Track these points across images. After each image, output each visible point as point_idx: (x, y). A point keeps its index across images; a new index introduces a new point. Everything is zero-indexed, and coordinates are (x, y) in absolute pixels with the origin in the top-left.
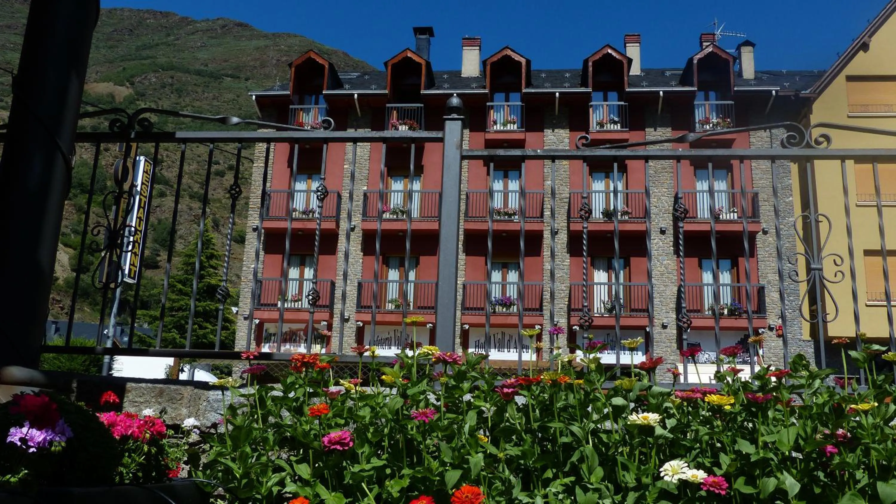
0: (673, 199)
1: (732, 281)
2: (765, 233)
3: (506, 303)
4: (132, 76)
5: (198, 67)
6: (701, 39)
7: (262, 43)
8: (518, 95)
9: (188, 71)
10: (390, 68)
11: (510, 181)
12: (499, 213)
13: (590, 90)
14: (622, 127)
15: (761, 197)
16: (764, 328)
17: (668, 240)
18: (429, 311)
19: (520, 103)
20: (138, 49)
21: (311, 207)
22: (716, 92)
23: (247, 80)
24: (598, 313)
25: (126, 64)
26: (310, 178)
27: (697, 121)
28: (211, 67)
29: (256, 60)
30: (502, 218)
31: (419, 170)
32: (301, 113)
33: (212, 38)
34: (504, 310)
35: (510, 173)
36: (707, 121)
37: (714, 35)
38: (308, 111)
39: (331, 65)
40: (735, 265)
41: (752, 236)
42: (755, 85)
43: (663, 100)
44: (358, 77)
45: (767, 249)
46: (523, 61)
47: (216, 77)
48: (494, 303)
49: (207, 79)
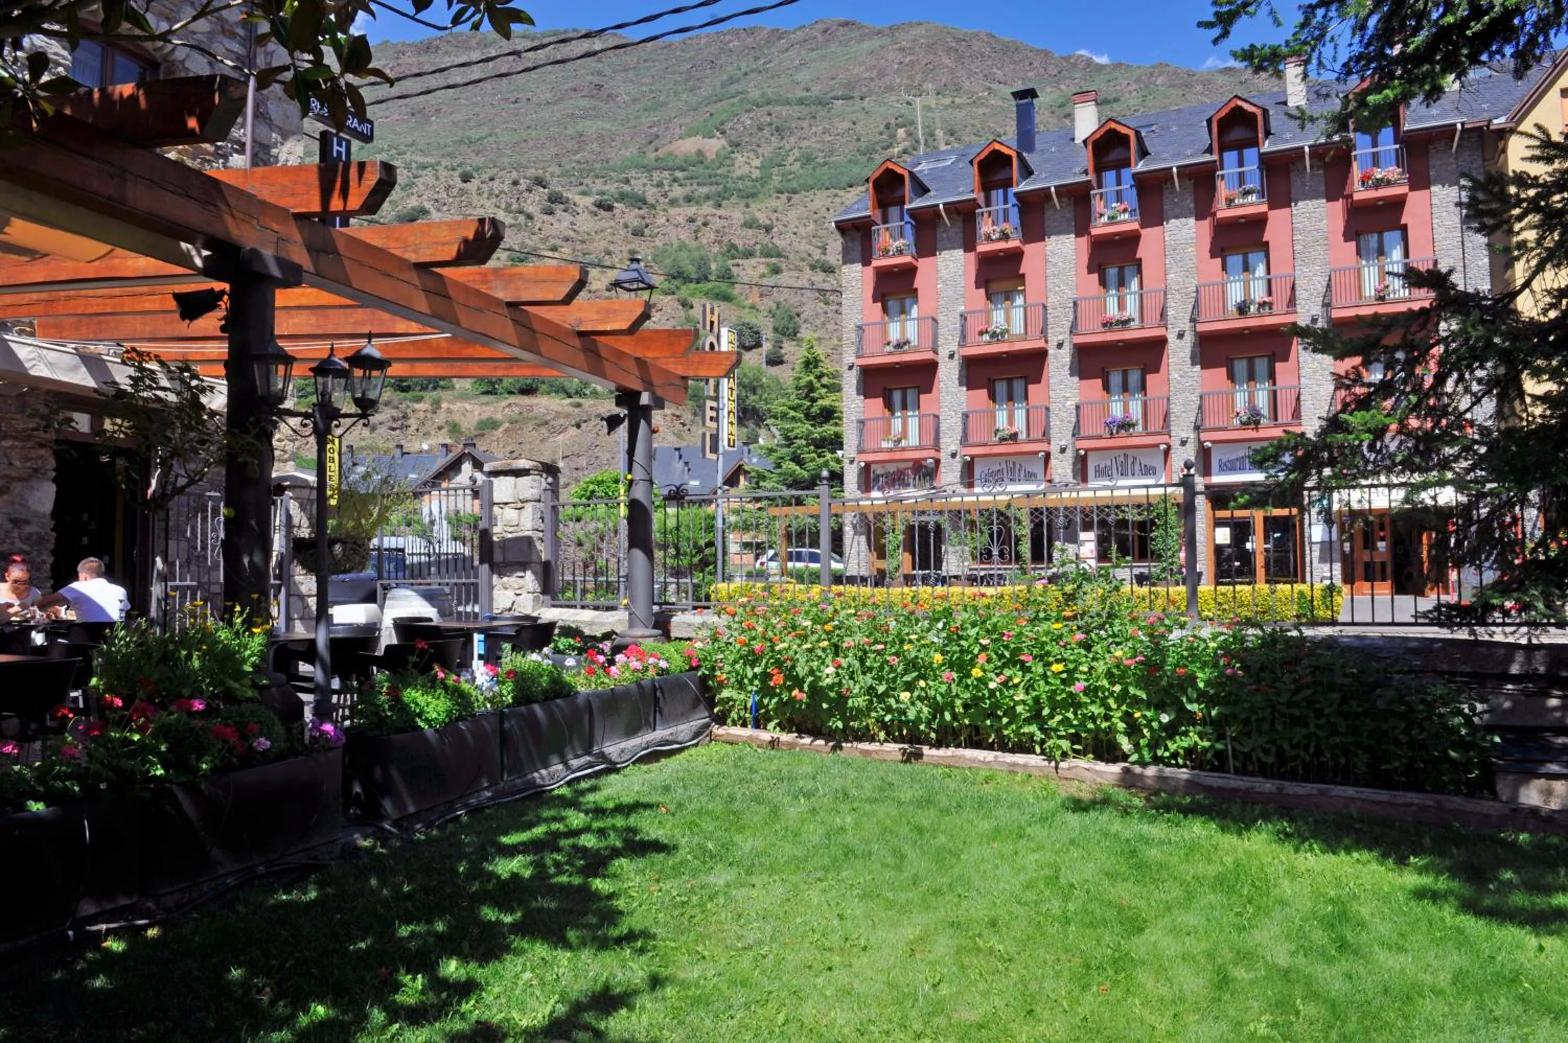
0: (1327, 279)
4: (722, 123)
5: (800, 93)
7: (876, 43)
9: (788, 103)
10: (976, 166)
11: (1126, 281)
13: (1214, 158)
14: (1258, 197)
20: (723, 85)
21: (907, 336)
23: (862, 99)
25: (712, 108)
28: (816, 90)
29: (872, 68)
30: (1117, 326)
33: (813, 50)
34: (1125, 430)
35: (1127, 270)
36: (1367, 176)
39: (911, 173)
43: (1309, 157)
46: (1131, 133)
47: (821, 103)
49: (813, 108)
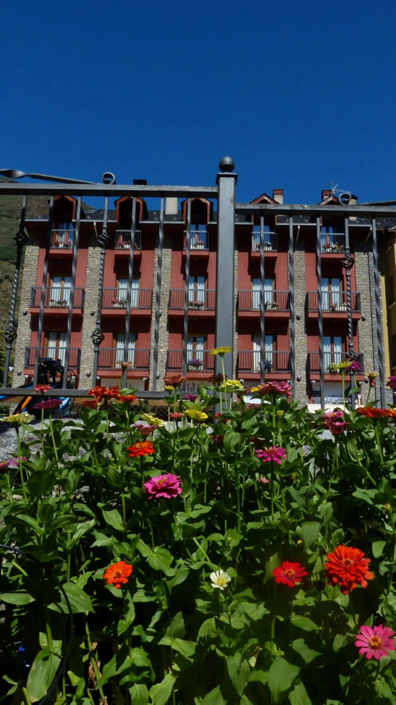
0: (305, 297)
1: (342, 350)
2: (364, 320)
3: (196, 364)
6: (322, 193)
8: (204, 226)
10: (118, 205)
11: (198, 284)
12: (191, 304)
13: (252, 223)
14: (273, 249)
15: (362, 296)
16: (362, 381)
17: (302, 323)
18: (144, 369)
19: (205, 231)
21: (64, 299)
22: (333, 228)
24: (256, 371)
26: (63, 280)
27: (322, 246)
30: (194, 308)
31: (137, 275)
32: (57, 235)
34: (195, 368)
35: (199, 278)
36: (328, 246)
37: (331, 191)
38: (61, 234)
40: (344, 341)
41: (355, 322)
42: (359, 223)
43: (300, 233)
44: (95, 212)
45: (365, 330)
46: (208, 203)
48: (188, 363)
